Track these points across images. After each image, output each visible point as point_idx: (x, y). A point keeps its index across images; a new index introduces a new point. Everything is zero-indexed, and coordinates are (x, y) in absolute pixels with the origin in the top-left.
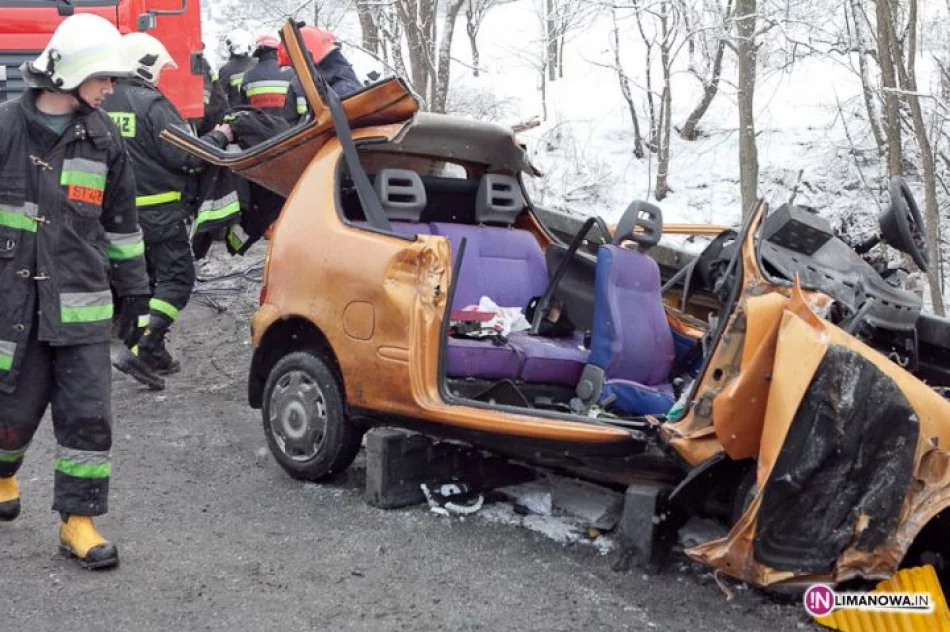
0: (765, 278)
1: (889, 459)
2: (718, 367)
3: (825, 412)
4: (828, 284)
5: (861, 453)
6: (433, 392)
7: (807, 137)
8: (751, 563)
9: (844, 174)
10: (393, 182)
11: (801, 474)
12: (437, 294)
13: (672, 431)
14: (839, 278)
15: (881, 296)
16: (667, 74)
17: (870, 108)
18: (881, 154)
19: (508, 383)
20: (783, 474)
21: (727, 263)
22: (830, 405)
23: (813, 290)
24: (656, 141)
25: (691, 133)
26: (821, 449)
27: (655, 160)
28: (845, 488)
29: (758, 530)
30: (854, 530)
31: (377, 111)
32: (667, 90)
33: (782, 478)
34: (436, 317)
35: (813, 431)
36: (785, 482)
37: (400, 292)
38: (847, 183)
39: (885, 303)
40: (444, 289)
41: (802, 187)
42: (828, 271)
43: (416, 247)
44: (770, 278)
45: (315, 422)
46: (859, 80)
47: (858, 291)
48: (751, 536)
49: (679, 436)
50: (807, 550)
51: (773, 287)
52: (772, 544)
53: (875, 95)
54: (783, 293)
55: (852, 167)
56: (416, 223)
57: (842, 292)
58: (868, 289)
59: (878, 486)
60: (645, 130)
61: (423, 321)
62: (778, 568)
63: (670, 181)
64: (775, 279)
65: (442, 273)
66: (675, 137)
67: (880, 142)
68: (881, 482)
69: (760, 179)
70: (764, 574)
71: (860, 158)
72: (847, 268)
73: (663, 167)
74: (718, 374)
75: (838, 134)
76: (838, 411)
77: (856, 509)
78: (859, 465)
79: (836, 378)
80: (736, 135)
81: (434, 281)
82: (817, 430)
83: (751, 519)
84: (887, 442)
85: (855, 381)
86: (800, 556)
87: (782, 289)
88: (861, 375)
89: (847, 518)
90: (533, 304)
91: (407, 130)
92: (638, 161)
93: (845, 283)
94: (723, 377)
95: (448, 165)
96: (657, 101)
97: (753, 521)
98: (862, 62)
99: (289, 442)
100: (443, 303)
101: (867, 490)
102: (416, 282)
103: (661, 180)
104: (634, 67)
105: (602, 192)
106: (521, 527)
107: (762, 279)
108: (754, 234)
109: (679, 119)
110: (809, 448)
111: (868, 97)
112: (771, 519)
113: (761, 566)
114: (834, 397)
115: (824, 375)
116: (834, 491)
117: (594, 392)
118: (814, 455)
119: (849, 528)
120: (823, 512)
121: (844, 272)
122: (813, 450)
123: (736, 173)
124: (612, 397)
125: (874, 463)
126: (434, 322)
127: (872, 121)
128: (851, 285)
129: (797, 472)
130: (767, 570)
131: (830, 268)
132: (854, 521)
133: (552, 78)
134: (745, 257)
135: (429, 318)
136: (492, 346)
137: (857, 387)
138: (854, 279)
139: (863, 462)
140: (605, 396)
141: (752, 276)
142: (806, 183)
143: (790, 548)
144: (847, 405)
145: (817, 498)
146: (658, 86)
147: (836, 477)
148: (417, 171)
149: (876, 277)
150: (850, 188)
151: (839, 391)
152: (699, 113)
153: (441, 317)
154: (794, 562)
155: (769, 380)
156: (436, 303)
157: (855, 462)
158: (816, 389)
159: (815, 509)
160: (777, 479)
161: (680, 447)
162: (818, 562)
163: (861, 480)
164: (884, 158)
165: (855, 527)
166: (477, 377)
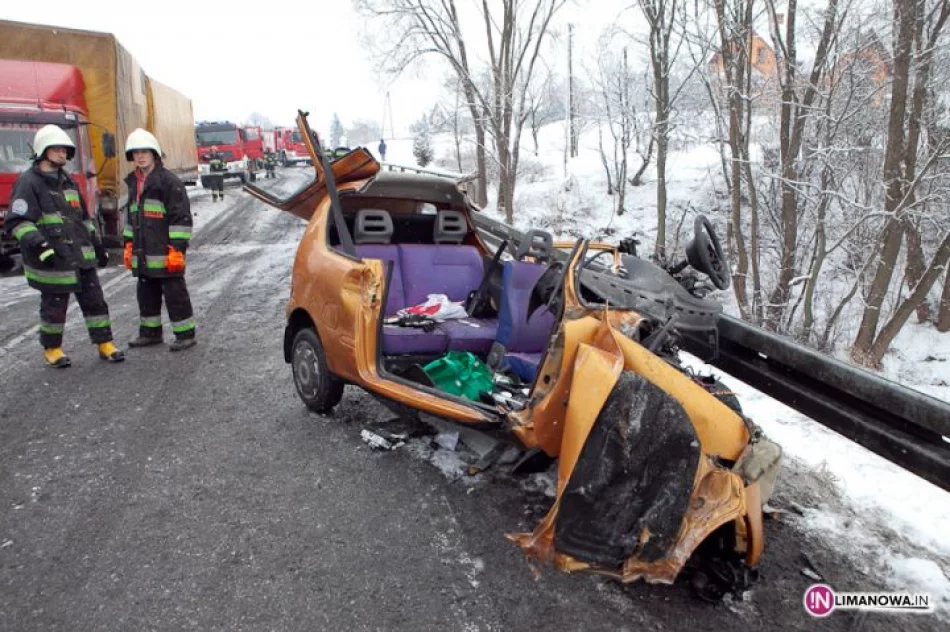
0: (582, 304)
1: (672, 478)
2: (548, 373)
3: (613, 437)
4: (640, 303)
5: (646, 473)
6: (372, 368)
7: (694, 185)
8: (553, 555)
9: (712, 203)
10: (368, 218)
11: (593, 487)
12: (374, 301)
13: (515, 419)
14: (652, 297)
15: (688, 308)
16: (624, 153)
17: (725, 170)
18: (730, 193)
19: (416, 367)
20: (578, 486)
21: (553, 288)
22: (617, 431)
23: (627, 310)
24: (619, 187)
25: (636, 182)
26: (609, 470)
27: (617, 196)
28: (632, 500)
29: (557, 531)
30: (639, 541)
31: (352, 171)
32: (624, 161)
33: (576, 491)
34: (374, 316)
35: (604, 453)
36: (578, 495)
37: (351, 298)
38: (714, 207)
39: (692, 312)
40: (379, 297)
41: (690, 209)
42: (642, 292)
43: (359, 267)
44: (586, 305)
45: (313, 375)
46: (719, 155)
47: (669, 305)
48: (551, 537)
49: (520, 424)
50: (601, 547)
51: (589, 312)
52: (573, 539)
53: (727, 163)
54: (596, 317)
55: (715, 199)
56: (387, 244)
57: (654, 308)
58: (677, 303)
59: (660, 503)
60: (614, 181)
61: (364, 320)
62: (578, 558)
63: (625, 206)
64: (592, 305)
65: (377, 286)
66: (628, 185)
67: (730, 187)
68: (663, 501)
69: (668, 204)
70: (565, 563)
71: (720, 195)
72: (659, 289)
73: (622, 198)
74: (547, 379)
75: (708, 184)
76: (625, 437)
77: (641, 520)
78: (644, 484)
79: (626, 406)
80: (656, 184)
81: (371, 292)
82: (607, 452)
83: (550, 524)
84: (670, 464)
85: (643, 407)
86: (596, 551)
87: (597, 312)
88: (649, 403)
89: (633, 528)
90: (472, 296)
91: (370, 184)
92: (609, 196)
93: (657, 301)
94: (551, 382)
95: (426, 205)
96: (619, 166)
97: (551, 527)
98: (722, 146)
99: (303, 386)
100: (378, 307)
101: (651, 505)
102: (361, 292)
103: (621, 206)
104: (609, 151)
105: (592, 212)
106: (428, 462)
107: (579, 306)
108: (575, 267)
109: (631, 175)
110: (600, 466)
111: (724, 164)
112: (569, 521)
113: (564, 556)
114: (621, 423)
115: (615, 402)
116: (623, 502)
117: (498, 361)
118: (603, 474)
119: (635, 538)
120: (613, 518)
121: (657, 292)
122: (603, 468)
123: (656, 202)
124: (508, 366)
125: (658, 481)
126: (372, 321)
127: (726, 176)
128: (662, 302)
129: (590, 486)
130: (569, 559)
131: (644, 289)
132: (638, 532)
133: (572, 156)
134: (566, 286)
135: (368, 319)
136: (424, 333)
137: (645, 413)
138: (665, 296)
139: (648, 481)
140: (505, 365)
141: (571, 302)
142: (693, 208)
143: (588, 544)
144: (634, 430)
145: (609, 506)
146: (620, 159)
147: (622, 492)
148: (387, 210)
149: (684, 293)
150: (715, 210)
151: (627, 418)
152: (641, 172)
153: (377, 317)
154: (588, 555)
155: (566, 404)
156: (373, 308)
157: (640, 480)
158: (606, 415)
159: (607, 515)
160: (572, 492)
161: (520, 433)
162: (610, 558)
163: (647, 496)
164: (731, 196)
165: (639, 536)
166: (411, 353)
